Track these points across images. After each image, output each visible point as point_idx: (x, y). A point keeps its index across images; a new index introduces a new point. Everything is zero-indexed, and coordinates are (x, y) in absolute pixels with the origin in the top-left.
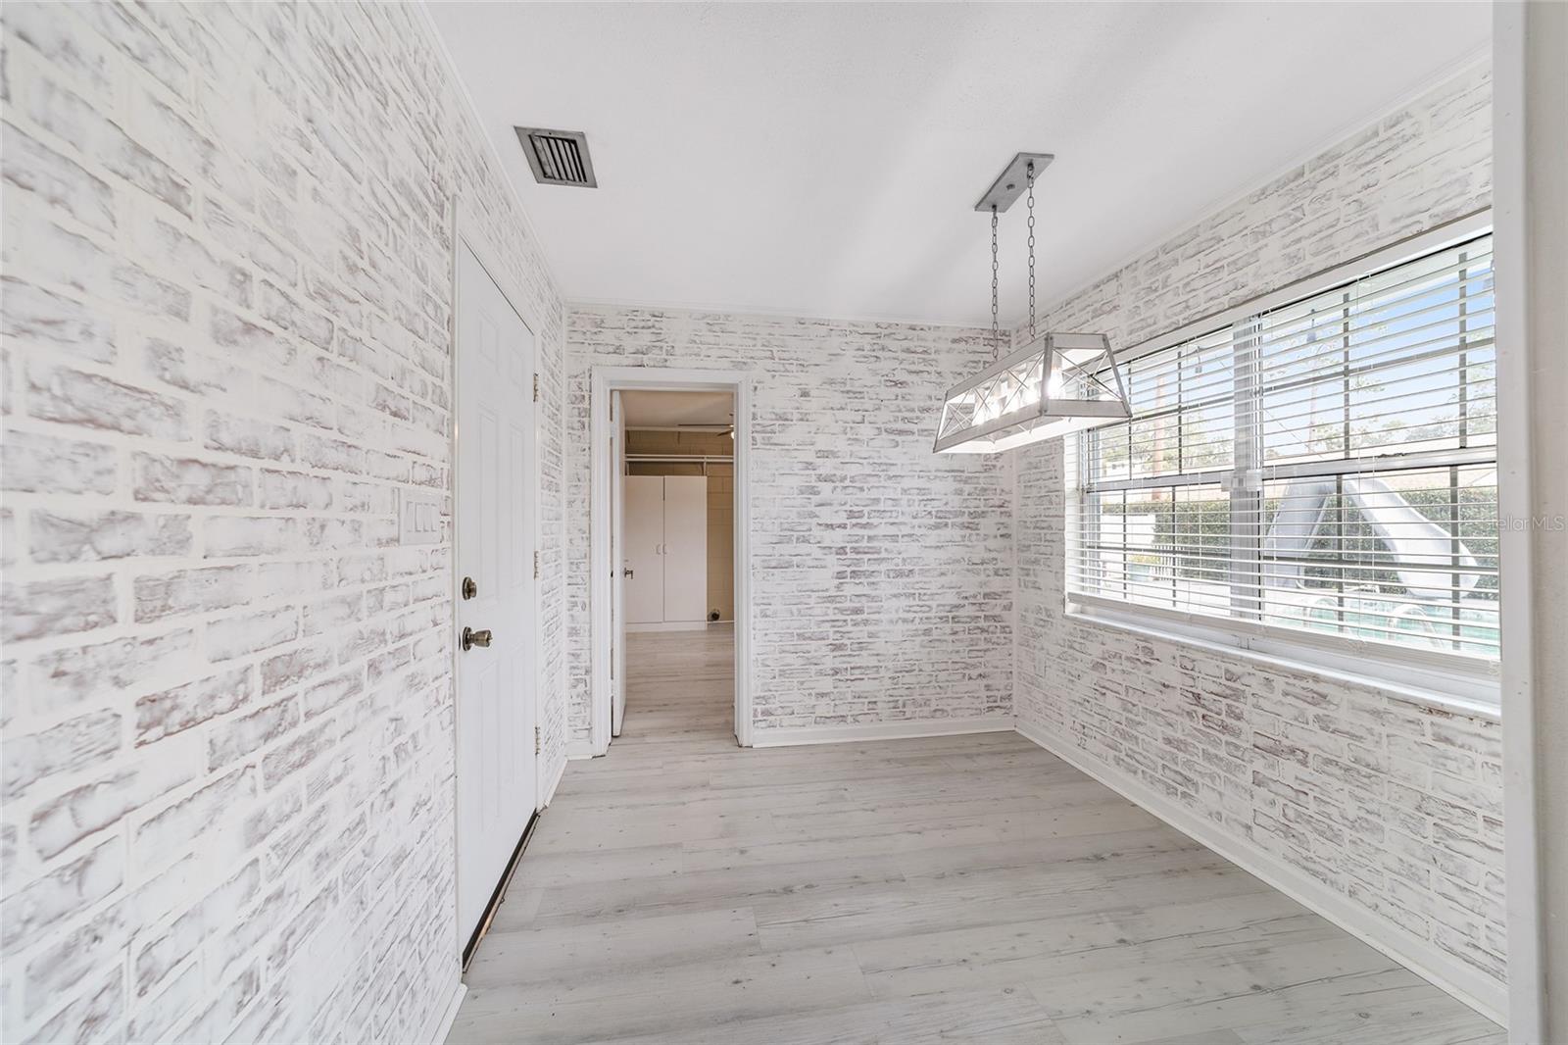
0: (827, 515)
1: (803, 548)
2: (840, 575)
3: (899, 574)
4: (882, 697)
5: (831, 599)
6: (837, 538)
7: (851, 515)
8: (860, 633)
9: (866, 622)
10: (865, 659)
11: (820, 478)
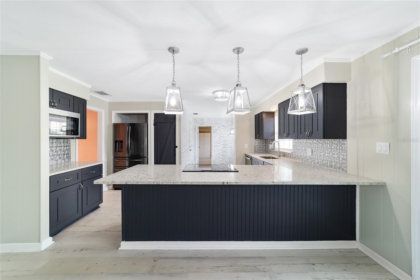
0: (221, 141)
1: (219, 144)
2: (223, 147)
3: (230, 147)
4: (228, 161)
5: (222, 150)
6: (223, 143)
7: (224, 141)
8: (225, 154)
9: (226, 153)
10: (226, 157)
11: (221, 136)
